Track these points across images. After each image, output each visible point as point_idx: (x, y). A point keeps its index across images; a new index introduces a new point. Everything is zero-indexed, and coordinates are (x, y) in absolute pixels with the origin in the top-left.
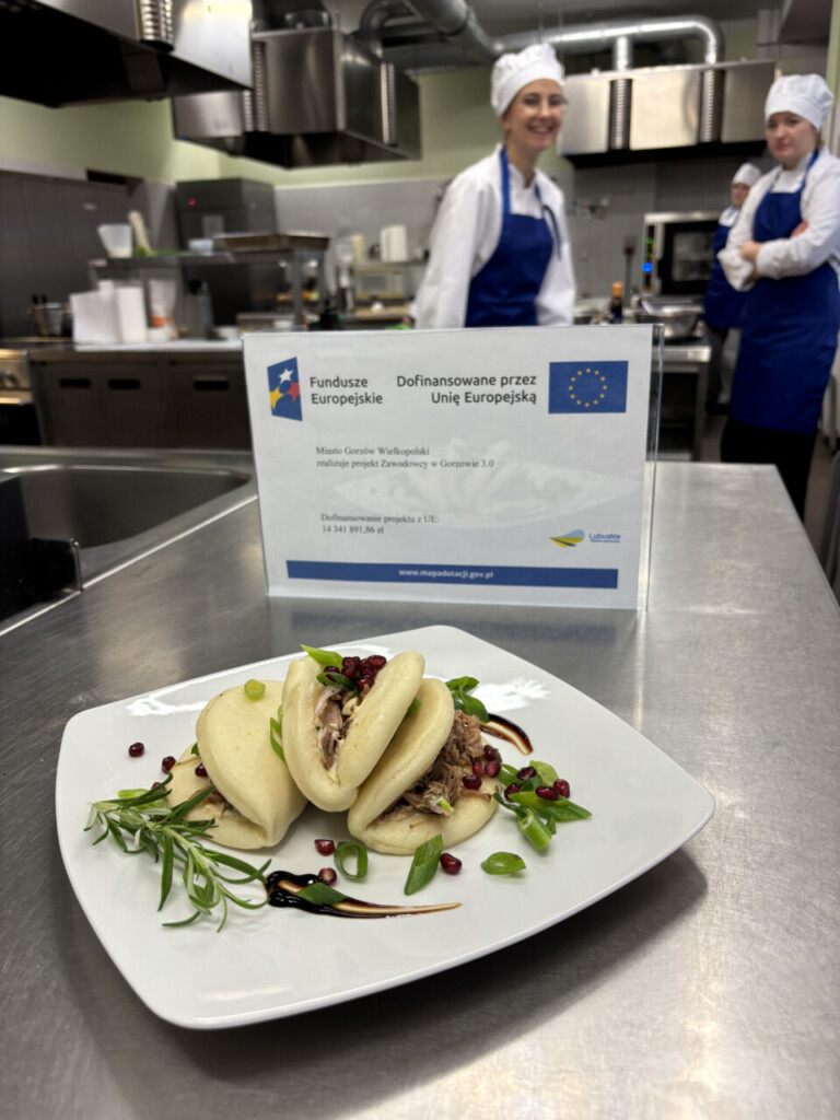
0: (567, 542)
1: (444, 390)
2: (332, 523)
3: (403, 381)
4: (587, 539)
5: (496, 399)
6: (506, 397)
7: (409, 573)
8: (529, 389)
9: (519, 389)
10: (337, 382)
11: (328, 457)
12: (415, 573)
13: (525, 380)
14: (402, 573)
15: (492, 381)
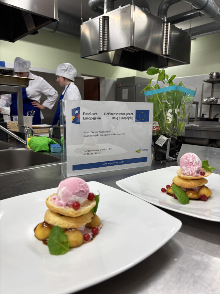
0: (138, 152)
1: (115, 116)
2: (87, 153)
3: (106, 114)
6: (127, 118)
7: (105, 164)
9: (129, 116)
10: (90, 114)
11: (86, 134)
13: (131, 114)
15: (125, 114)
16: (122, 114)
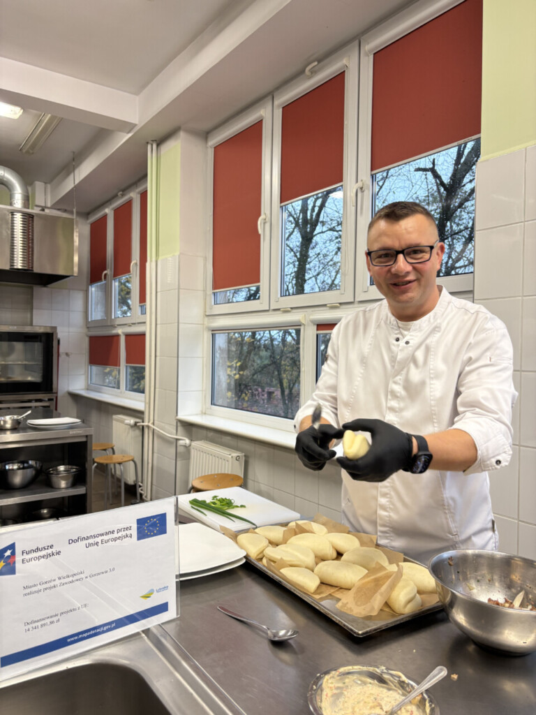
0: (147, 597)
1: (91, 541)
2: (30, 626)
3: (71, 541)
4: (155, 592)
5: (115, 540)
6: (119, 538)
7: (72, 639)
8: (128, 532)
9: (124, 533)
10: (38, 549)
11: (29, 590)
12: (76, 638)
13: (127, 529)
14: (69, 640)
15: (113, 532)
16: (107, 534)
